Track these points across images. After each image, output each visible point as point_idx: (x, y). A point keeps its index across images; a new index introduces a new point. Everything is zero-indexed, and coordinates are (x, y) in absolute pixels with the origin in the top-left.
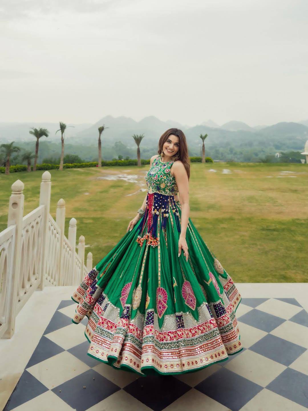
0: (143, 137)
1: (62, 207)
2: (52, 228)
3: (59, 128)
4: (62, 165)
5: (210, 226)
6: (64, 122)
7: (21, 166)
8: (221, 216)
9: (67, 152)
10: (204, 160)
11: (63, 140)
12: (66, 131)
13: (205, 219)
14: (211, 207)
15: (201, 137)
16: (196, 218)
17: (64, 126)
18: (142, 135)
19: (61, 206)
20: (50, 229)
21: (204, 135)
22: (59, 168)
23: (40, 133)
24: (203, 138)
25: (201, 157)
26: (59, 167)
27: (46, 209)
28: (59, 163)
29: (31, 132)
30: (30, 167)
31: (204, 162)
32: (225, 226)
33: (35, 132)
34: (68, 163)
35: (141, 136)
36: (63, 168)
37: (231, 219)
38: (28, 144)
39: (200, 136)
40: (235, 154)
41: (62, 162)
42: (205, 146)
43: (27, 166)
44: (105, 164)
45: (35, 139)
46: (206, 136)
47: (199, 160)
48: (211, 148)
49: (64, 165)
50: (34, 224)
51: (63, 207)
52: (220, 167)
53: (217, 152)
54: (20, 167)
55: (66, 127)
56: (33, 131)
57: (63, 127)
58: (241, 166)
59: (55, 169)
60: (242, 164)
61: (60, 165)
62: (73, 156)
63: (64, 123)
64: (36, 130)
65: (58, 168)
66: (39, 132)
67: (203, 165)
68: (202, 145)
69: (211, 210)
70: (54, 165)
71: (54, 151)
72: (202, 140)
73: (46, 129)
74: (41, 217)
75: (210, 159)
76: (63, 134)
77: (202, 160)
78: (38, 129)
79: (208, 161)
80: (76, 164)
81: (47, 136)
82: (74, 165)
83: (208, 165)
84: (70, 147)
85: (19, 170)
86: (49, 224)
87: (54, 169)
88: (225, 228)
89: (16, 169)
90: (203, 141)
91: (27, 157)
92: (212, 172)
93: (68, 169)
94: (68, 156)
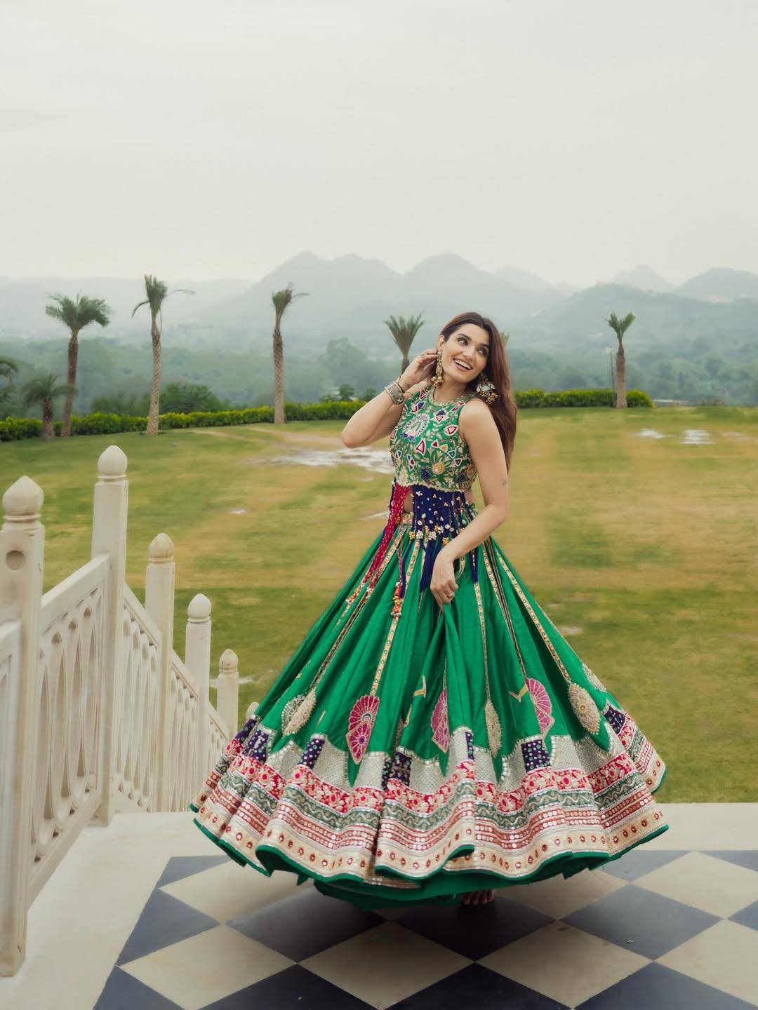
0: (422, 324)
1: (165, 559)
2: (134, 628)
3: (145, 297)
4: (154, 417)
5: (642, 616)
6: (161, 277)
7: (22, 421)
8: (677, 583)
9: (172, 374)
10: (621, 401)
11: (159, 336)
12: (165, 305)
13: (625, 592)
14: (646, 553)
15: (613, 323)
16: (597, 591)
17: (161, 290)
18: (418, 319)
19: (162, 557)
20: (127, 632)
21: (621, 317)
22: (144, 429)
23: (80, 314)
24: (620, 327)
25: (611, 391)
26: (146, 424)
27: (112, 567)
28: (146, 410)
29: (52, 308)
30: (51, 426)
31: (622, 407)
32: (690, 614)
33: (64, 309)
34: (176, 412)
35: (414, 322)
36: (160, 428)
37: (711, 593)
38: (41, 348)
39: (610, 319)
40: (726, 377)
41: (155, 409)
42: (626, 351)
43: (41, 421)
44: (295, 415)
45: (65, 332)
46: (629, 320)
47: (607, 400)
48: (646, 359)
49: (163, 416)
50: (77, 616)
51: (168, 559)
52: (676, 423)
53: (665, 371)
54: (19, 424)
55: (168, 293)
56: (59, 307)
57: (155, 294)
58: (741, 420)
59: (134, 430)
60: (747, 413)
61: (148, 418)
62: (192, 387)
63: (158, 280)
64: (67, 304)
65: (142, 427)
66: (78, 311)
67: (617, 416)
68: (617, 350)
69: (644, 565)
70: (129, 418)
71: (127, 372)
72: (616, 334)
73: (100, 300)
74: (97, 595)
75: (643, 398)
76: (158, 315)
77: (616, 398)
78: (76, 302)
79: (635, 402)
80: (200, 414)
81: (103, 321)
82: (196, 416)
83: (635, 415)
84: (181, 356)
85: (17, 433)
86: (123, 616)
87: (128, 431)
88: (690, 622)
89: (7, 430)
90: (620, 338)
91: (41, 394)
92: (648, 437)
93: (176, 431)
94: (173, 389)
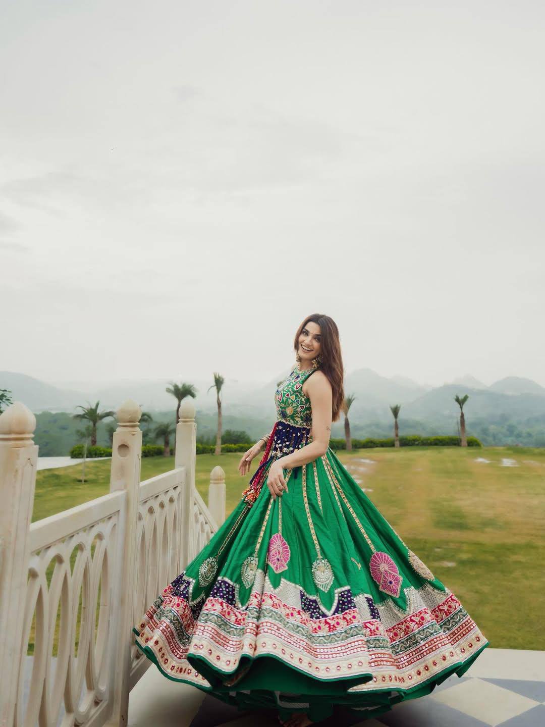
0: (354, 399)
1: (219, 481)
3: (214, 383)
4: (219, 447)
5: (491, 558)
6: (222, 374)
7: (154, 447)
8: (509, 541)
9: (225, 428)
10: (464, 443)
11: (221, 403)
12: (223, 387)
13: (478, 544)
14: (487, 523)
15: (457, 400)
16: (463, 543)
17: (221, 380)
18: (353, 395)
21: (461, 397)
22: (214, 452)
23: (182, 392)
24: (461, 402)
25: (459, 437)
26: (214, 450)
28: (215, 443)
29: (168, 389)
30: (168, 449)
31: (464, 446)
32: (521, 558)
33: (175, 389)
34: (230, 444)
35: (350, 398)
36: (221, 452)
37: (529, 547)
39: (455, 398)
40: (519, 435)
41: (219, 441)
42: (465, 417)
43: (163, 447)
45: (176, 401)
46: (466, 398)
47: (457, 442)
48: (474, 425)
49: (223, 446)
51: (222, 481)
52: (497, 456)
53: (485, 431)
54: (153, 448)
55: (224, 382)
56: (172, 388)
57: (219, 382)
58: (534, 455)
59: (209, 453)
60: (537, 451)
61: (216, 446)
62: (237, 432)
63: (220, 375)
64: (176, 387)
65: (212, 451)
66: (181, 390)
67: (463, 451)
68: (460, 415)
69: (488, 530)
70: (207, 447)
71: (205, 427)
72: (459, 406)
73: (192, 384)
75: (476, 441)
76: (220, 392)
77: (461, 441)
78: (180, 386)
79: (472, 444)
80: (241, 445)
81: (193, 396)
82: (239, 446)
83: (472, 450)
84: (232, 420)
85: (151, 453)
87: (206, 453)
88: (520, 562)
89: (147, 451)
90: (461, 408)
91: (163, 432)
92: (481, 462)
93: (230, 454)
94: (229, 433)
